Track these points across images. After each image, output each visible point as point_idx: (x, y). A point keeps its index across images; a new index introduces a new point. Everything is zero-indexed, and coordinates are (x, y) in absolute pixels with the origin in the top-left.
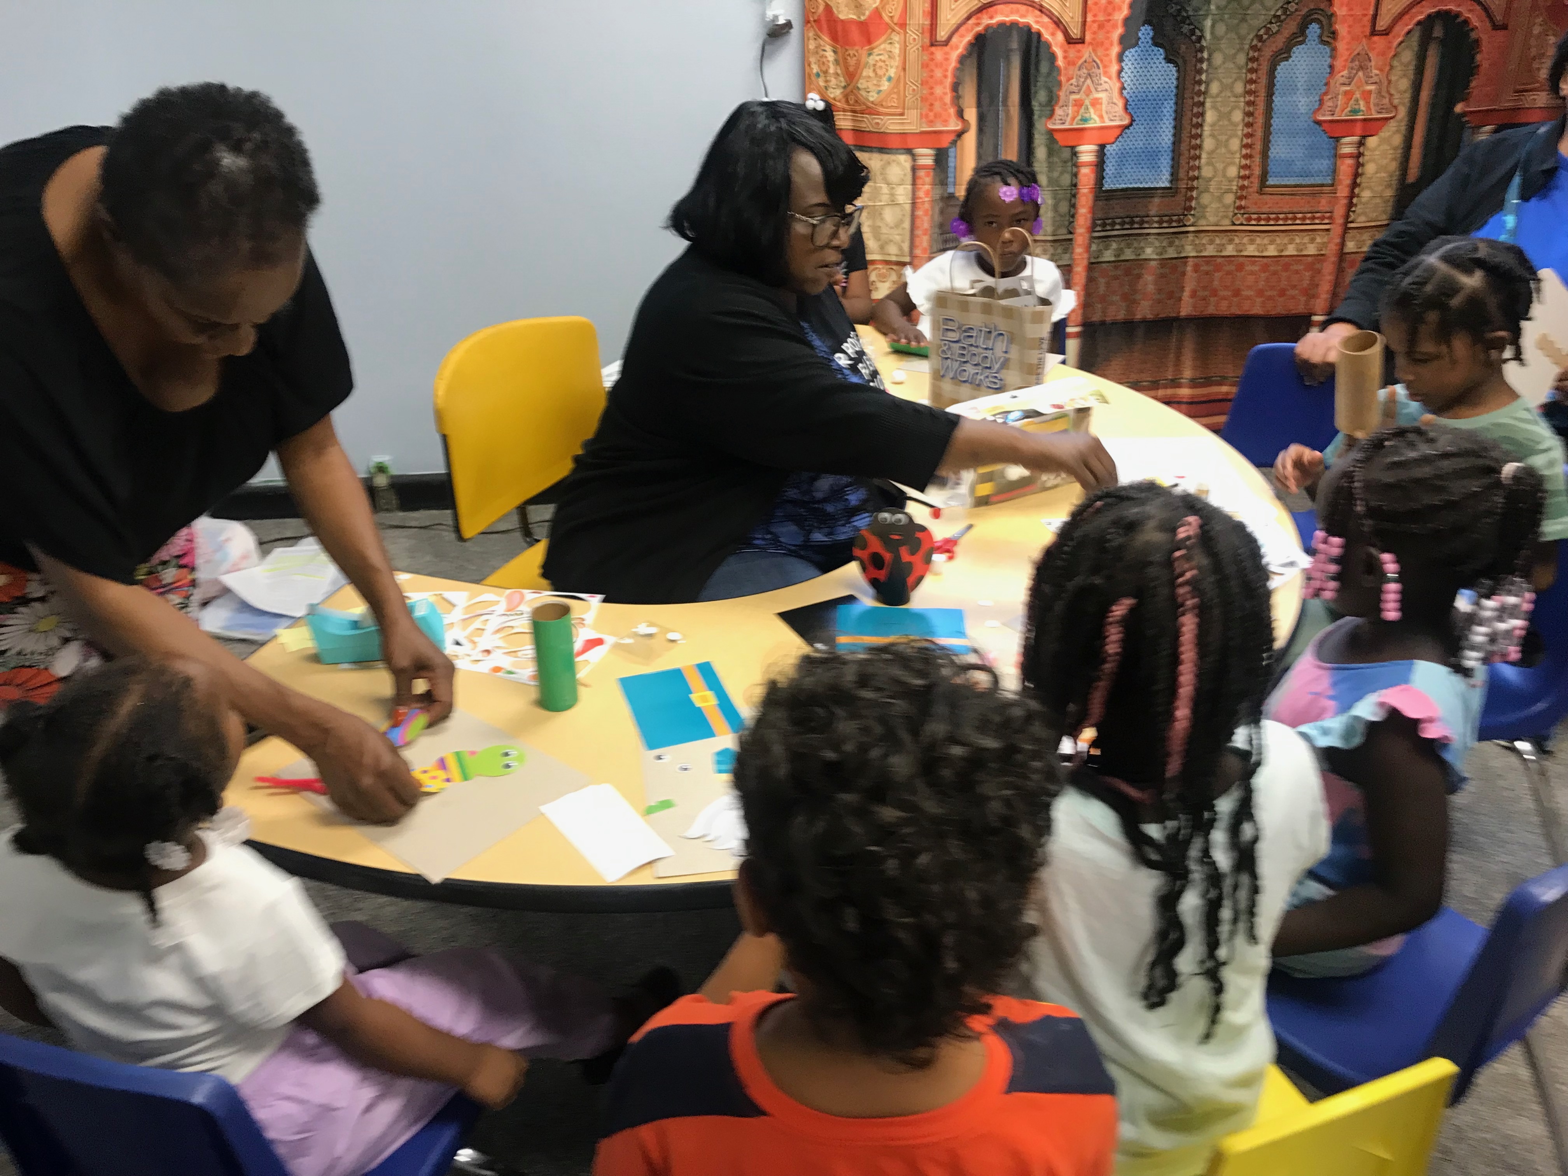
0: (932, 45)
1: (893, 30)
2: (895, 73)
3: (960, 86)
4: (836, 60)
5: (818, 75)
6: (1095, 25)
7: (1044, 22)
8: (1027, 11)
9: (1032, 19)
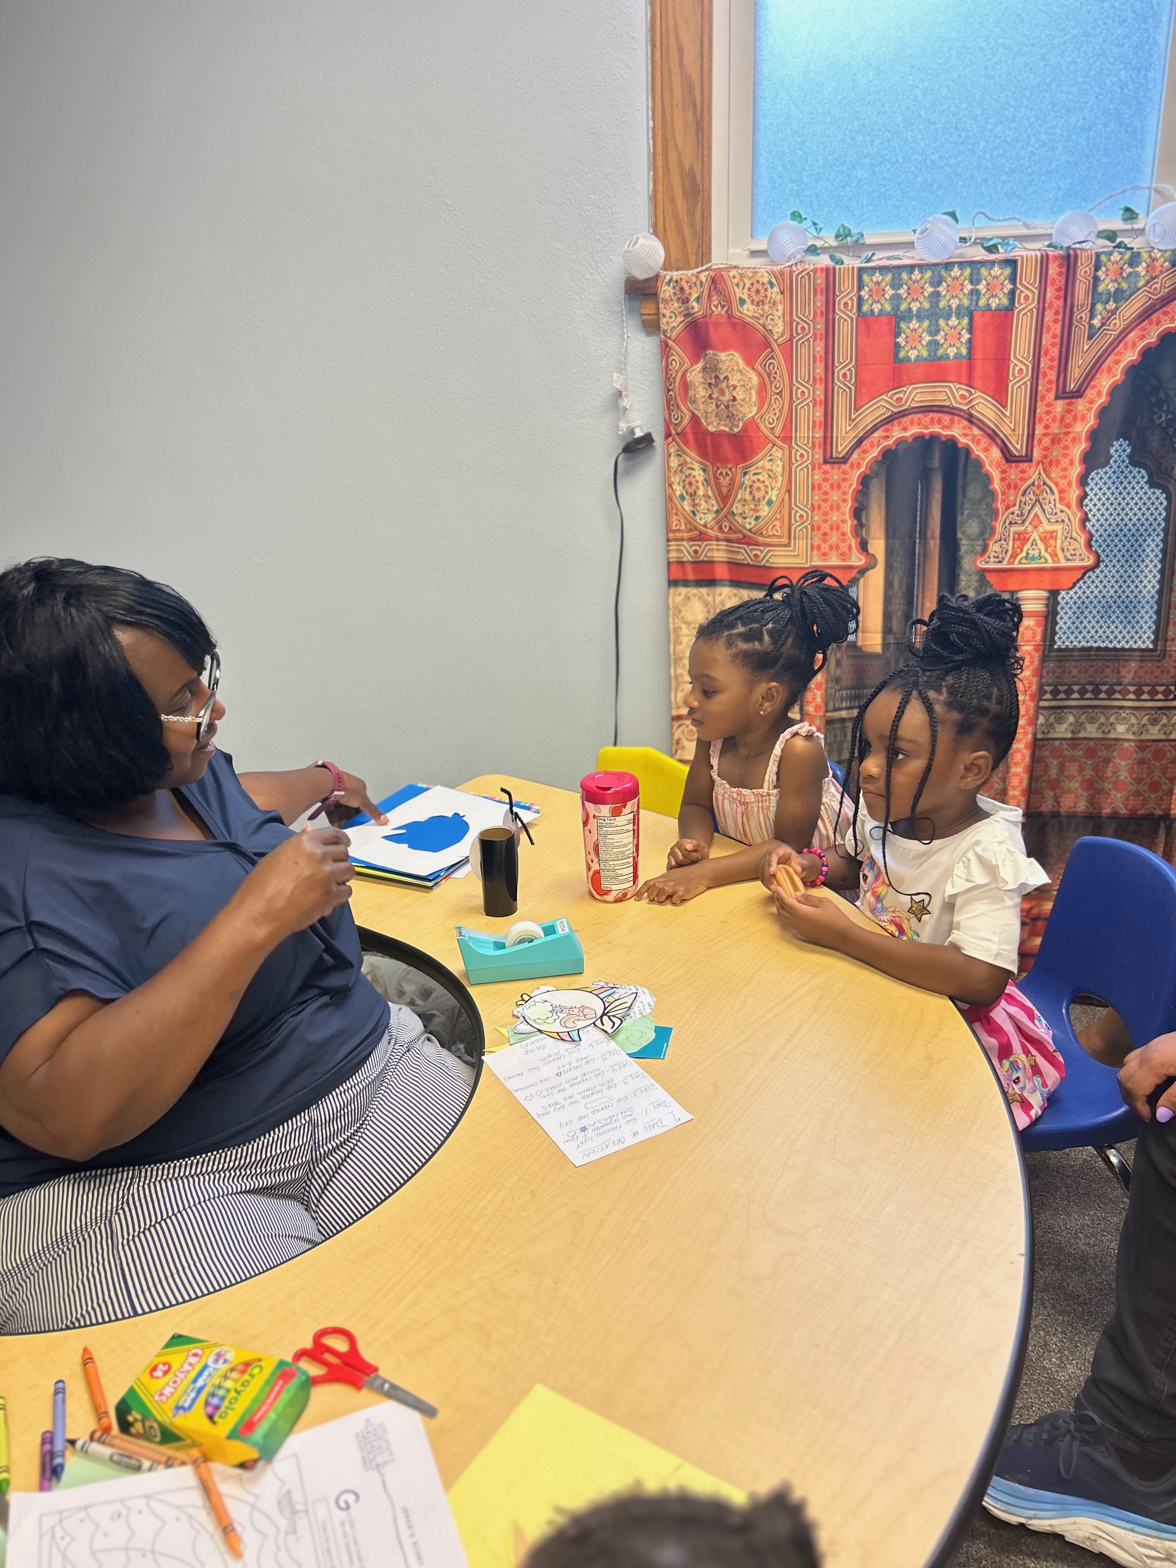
0: (826, 462)
1: (774, 445)
2: (778, 496)
3: (864, 512)
4: (705, 480)
5: (682, 498)
6: (1046, 441)
7: (974, 436)
8: (952, 421)
9: (958, 432)
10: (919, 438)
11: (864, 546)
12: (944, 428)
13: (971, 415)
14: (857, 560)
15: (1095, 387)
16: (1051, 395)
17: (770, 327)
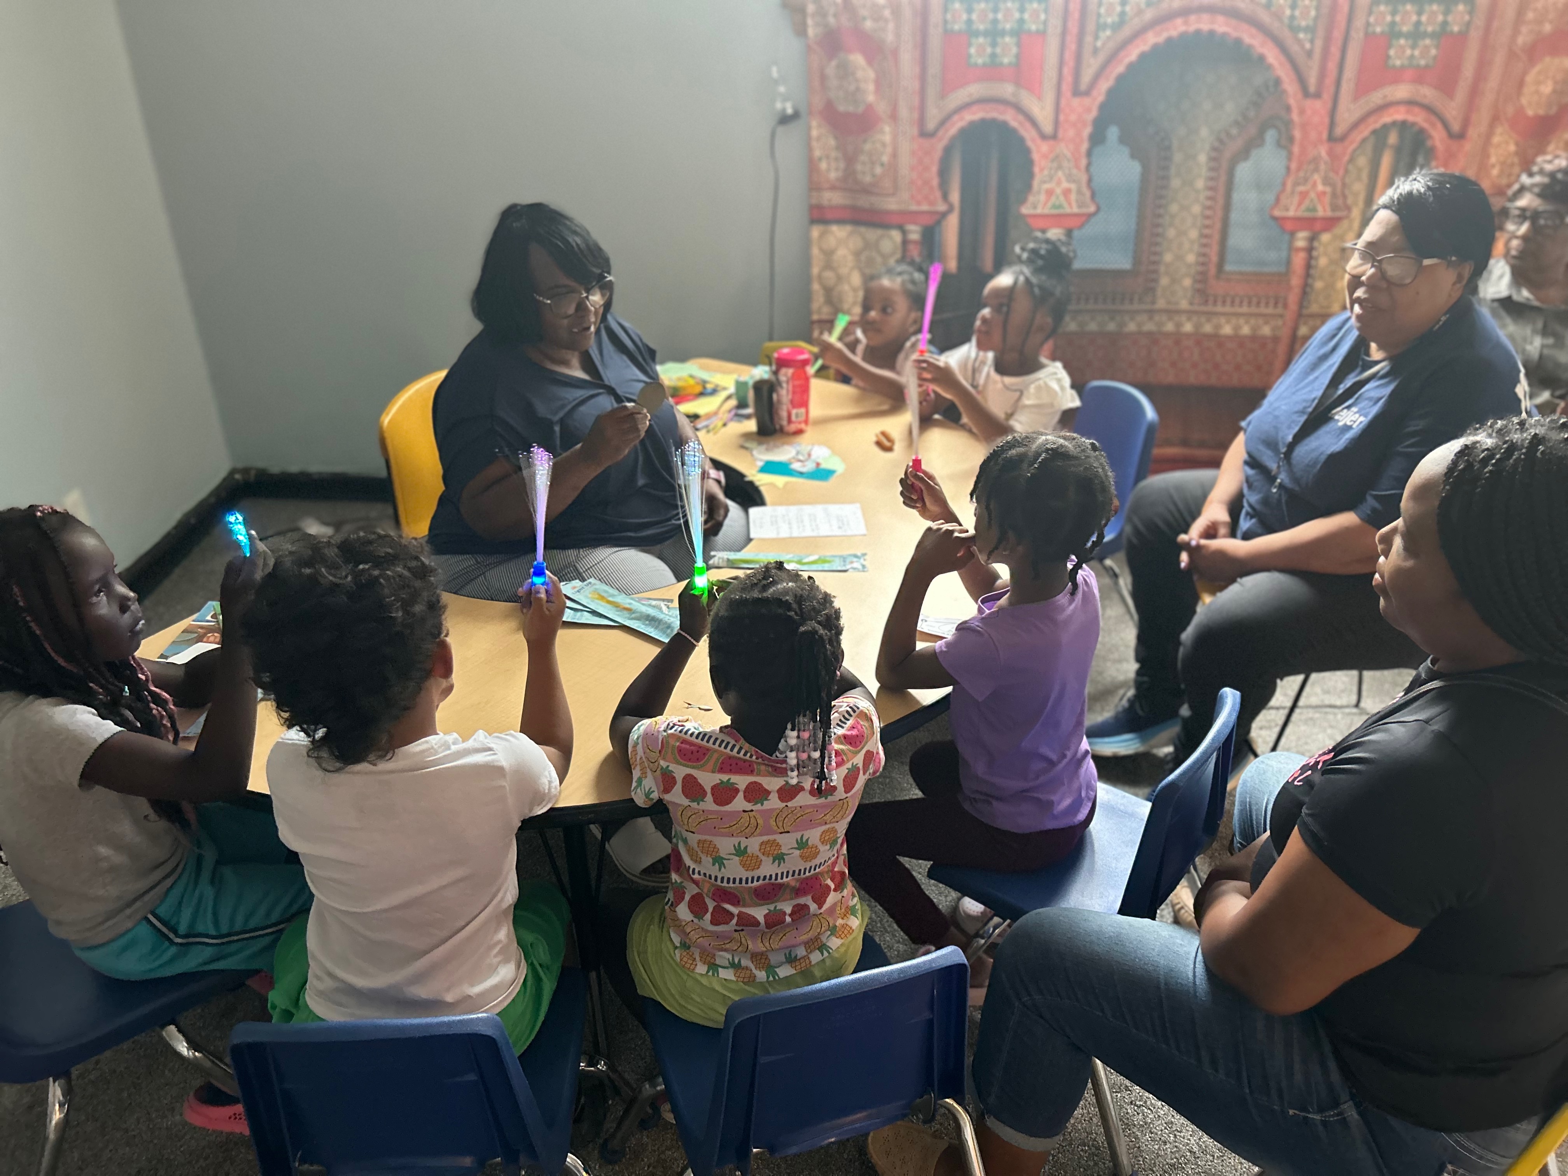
0: (920, 136)
1: (885, 123)
2: (887, 159)
3: (947, 172)
4: (836, 147)
5: (820, 159)
6: (1067, 124)
7: (1019, 120)
8: (1005, 110)
9: (1010, 118)
10: (983, 121)
11: (945, 197)
12: (1000, 114)
13: (1018, 105)
14: (942, 207)
15: (1097, 89)
16: (1070, 94)
17: (884, 38)
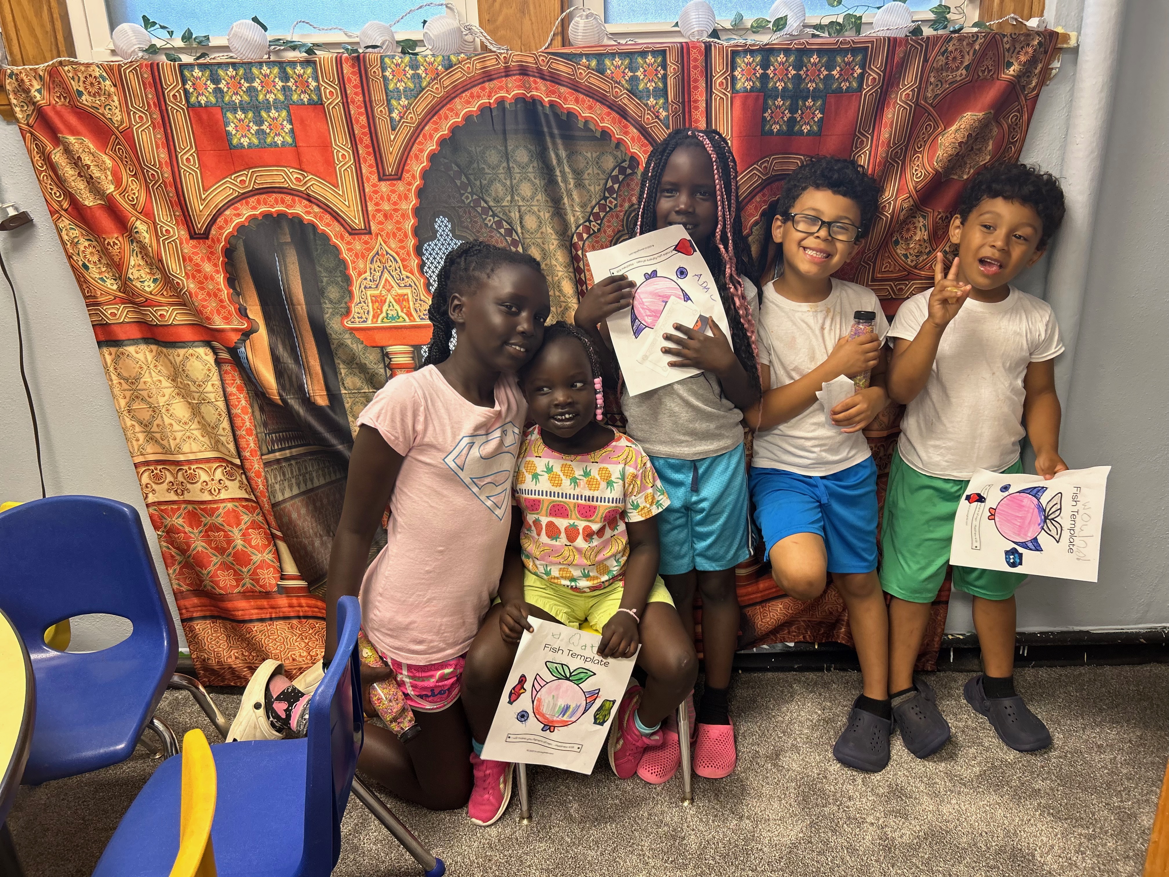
0: (190, 237)
1: (137, 219)
3: (238, 282)
6: (380, 216)
7: (314, 212)
8: (294, 201)
9: (299, 209)
10: (267, 216)
11: (242, 311)
12: (289, 206)
13: (308, 195)
14: (239, 324)
15: (409, 171)
16: (374, 178)
17: (109, 116)
